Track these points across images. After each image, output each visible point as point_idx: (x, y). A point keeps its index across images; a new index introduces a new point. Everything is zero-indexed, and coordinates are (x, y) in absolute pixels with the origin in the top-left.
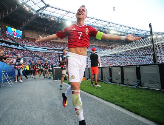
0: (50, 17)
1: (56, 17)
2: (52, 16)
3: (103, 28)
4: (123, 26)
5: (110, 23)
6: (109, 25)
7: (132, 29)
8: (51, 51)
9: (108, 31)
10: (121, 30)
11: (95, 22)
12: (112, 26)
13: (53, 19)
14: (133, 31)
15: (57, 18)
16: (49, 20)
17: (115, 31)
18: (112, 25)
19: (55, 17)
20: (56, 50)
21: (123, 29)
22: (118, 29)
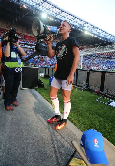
0: (22, 3)
1: (30, 5)
2: (24, 3)
3: (79, 28)
4: (97, 28)
5: (86, 23)
6: (85, 25)
7: (104, 33)
8: (23, 45)
9: (83, 31)
10: (94, 32)
11: (72, 20)
12: (87, 27)
13: (26, 7)
14: (105, 35)
15: (30, 7)
16: (20, 7)
17: (90, 32)
18: (87, 25)
19: (28, 4)
20: (29, 45)
21: (96, 32)
22: (93, 31)
